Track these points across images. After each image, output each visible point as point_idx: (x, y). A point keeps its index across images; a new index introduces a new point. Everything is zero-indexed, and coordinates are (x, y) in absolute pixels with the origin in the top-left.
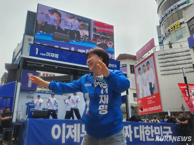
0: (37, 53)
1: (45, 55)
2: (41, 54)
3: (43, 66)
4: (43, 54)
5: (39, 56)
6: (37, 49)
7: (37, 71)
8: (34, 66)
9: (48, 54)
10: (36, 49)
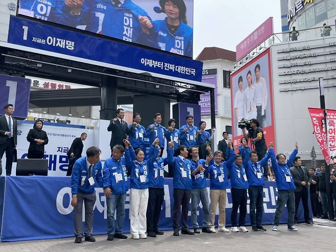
0: (25, 38)
1: (43, 42)
2: (34, 39)
3: (40, 66)
4: (39, 41)
5: (29, 43)
6: (26, 28)
7: (27, 77)
8: (20, 66)
9: (51, 40)
10: (24, 27)
